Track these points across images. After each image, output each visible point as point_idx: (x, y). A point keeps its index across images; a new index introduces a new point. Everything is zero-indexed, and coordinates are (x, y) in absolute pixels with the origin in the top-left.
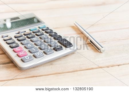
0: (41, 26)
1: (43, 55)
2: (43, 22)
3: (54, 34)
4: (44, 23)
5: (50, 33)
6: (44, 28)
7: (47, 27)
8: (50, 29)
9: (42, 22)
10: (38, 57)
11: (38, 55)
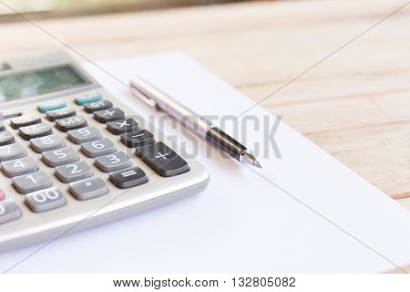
0: (85, 94)
1: (62, 200)
2: (95, 84)
3: (125, 123)
4: (99, 86)
5: (112, 120)
6: (92, 102)
7: (105, 98)
8: (115, 106)
9: (90, 83)
10: (40, 207)
11: (45, 199)
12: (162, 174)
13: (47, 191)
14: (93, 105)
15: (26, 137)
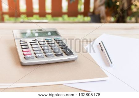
1: (43, 57)
2: (60, 36)
3: (63, 44)
5: (60, 43)
7: (61, 39)
10: (38, 57)
12: (67, 55)
13: (40, 54)
14: (57, 40)
15: (40, 44)
